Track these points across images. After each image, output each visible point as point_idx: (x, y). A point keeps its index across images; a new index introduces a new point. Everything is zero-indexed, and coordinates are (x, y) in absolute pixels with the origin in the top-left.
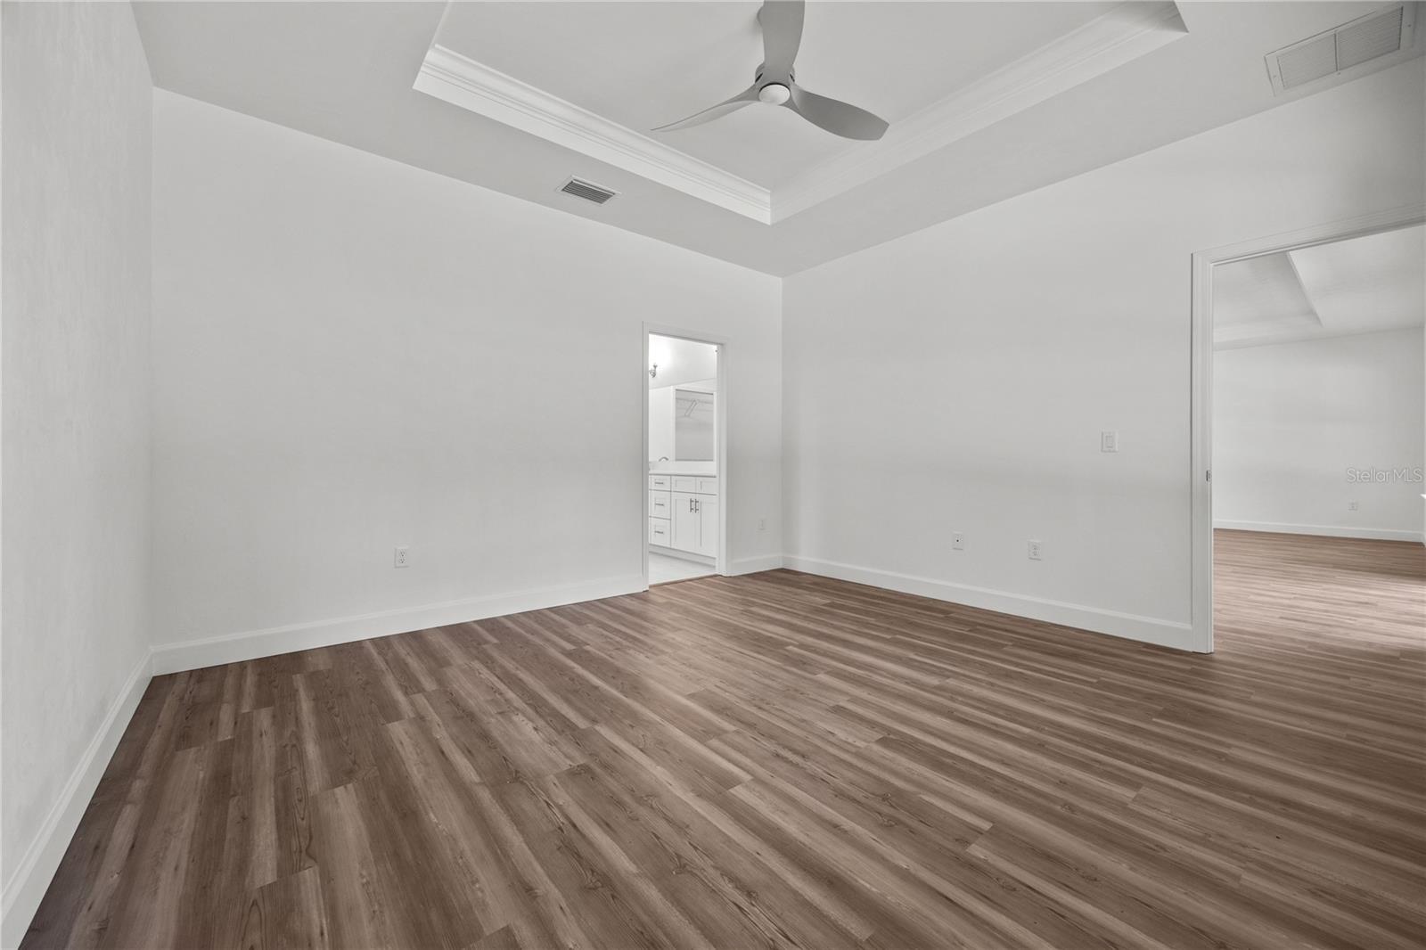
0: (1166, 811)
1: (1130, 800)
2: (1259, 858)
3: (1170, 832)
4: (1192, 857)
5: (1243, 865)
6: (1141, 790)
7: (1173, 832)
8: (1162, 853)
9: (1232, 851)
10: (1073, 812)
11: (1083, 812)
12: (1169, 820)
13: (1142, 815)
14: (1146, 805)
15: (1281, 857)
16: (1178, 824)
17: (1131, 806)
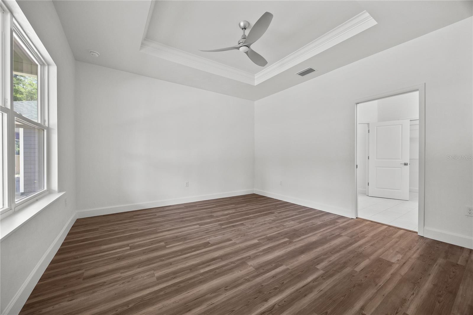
0: (146, 277)
1: (155, 273)
2: (118, 282)
3: (140, 272)
4: (131, 270)
5: (121, 277)
6: (156, 278)
7: (139, 273)
8: (138, 266)
9: (125, 279)
10: (160, 260)
11: (159, 262)
12: (143, 275)
13: (149, 271)
14: (150, 275)
15: (113, 288)
16: (140, 276)
17: (152, 272)
